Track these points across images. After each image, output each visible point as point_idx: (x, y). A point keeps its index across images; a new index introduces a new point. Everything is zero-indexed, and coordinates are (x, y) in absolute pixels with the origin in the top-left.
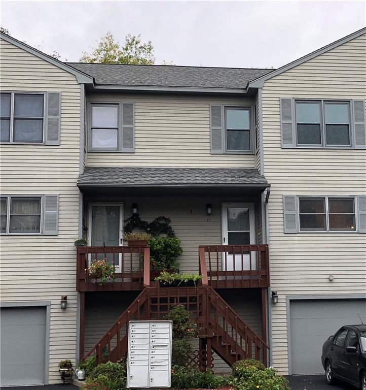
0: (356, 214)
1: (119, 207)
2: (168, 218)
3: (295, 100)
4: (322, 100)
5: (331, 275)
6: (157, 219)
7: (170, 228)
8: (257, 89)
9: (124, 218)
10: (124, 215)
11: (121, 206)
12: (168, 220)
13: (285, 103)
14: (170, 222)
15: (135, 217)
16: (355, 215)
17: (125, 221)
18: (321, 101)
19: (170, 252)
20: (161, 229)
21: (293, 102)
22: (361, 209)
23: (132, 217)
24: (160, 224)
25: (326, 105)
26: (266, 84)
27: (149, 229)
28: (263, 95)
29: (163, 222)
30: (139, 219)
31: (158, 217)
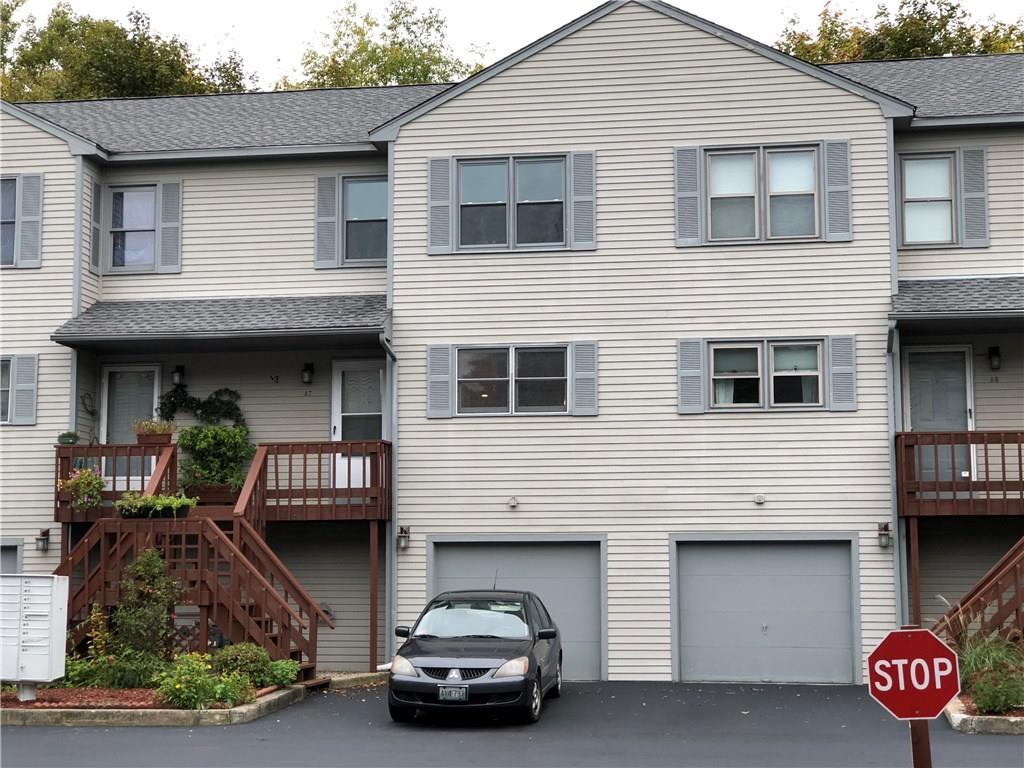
0: (569, 378)
1: (153, 372)
2: (233, 389)
3: (458, 160)
4: (511, 157)
5: (514, 497)
6: (217, 393)
7: (238, 409)
8: (385, 144)
9: (162, 392)
10: (162, 387)
11: (157, 370)
12: (235, 395)
13: (438, 166)
14: (238, 397)
15: (180, 388)
16: (566, 380)
17: (161, 397)
18: (508, 158)
19: (225, 454)
20: (222, 411)
21: (453, 164)
22: (577, 369)
23: (175, 391)
24: (222, 402)
25: (518, 167)
26: (403, 134)
27: (199, 412)
28: (395, 153)
29: (226, 398)
30: (185, 393)
31: (217, 389)
